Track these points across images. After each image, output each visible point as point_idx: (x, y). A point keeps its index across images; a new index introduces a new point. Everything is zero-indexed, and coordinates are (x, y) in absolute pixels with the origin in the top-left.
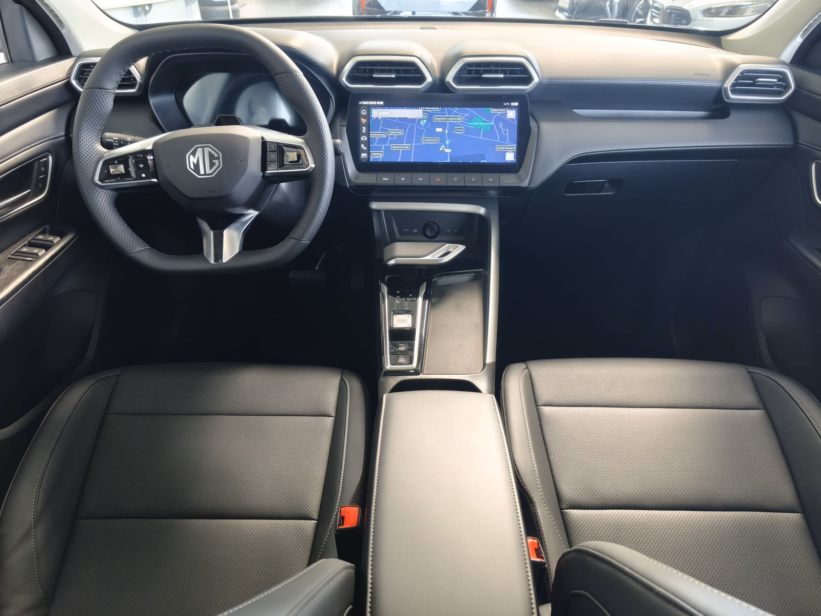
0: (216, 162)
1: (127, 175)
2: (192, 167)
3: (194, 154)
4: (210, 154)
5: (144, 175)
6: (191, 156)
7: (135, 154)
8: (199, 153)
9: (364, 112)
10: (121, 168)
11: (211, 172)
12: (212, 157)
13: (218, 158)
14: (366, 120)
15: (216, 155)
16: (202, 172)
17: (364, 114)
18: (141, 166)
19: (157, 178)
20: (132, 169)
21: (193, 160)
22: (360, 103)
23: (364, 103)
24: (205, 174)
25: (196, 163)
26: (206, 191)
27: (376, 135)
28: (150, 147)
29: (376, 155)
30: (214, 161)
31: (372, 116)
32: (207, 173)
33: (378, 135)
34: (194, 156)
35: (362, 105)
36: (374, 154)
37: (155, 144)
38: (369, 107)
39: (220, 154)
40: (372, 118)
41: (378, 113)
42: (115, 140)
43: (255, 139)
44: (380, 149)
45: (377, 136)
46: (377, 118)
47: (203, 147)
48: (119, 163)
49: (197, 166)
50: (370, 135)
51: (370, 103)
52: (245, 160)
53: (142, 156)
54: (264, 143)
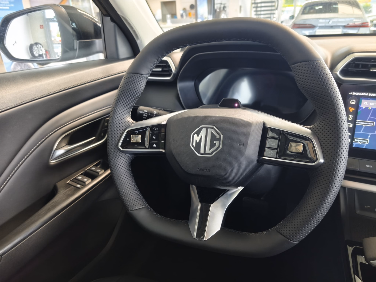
0: (217, 143)
1: (142, 144)
2: (194, 145)
3: (198, 133)
4: (213, 135)
5: (155, 145)
6: (196, 135)
7: (152, 127)
8: (203, 133)
9: (353, 101)
10: (139, 138)
11: (210, 152)
12: (213, 138)
13: (219, 140)
14: (354, 109)
15: (218, 137)
16: (202, 151)
17: (353, 103)
18: (155, 137)
19: (165, 149)
20: (147, 139)
21: (196, 138)
22: (350, 94)
23: (354, 94)
24: (204, 153)
25: (198, 141)
26: (202, 169)
27: (363, 123)
28: (165, 123)
29: (361, 142)
30: (215, 142)
31: (362, 106)
32: (206, 152)
33: (366, 123)
34: (198, 136)
35: (352, 95)
36: (358, 140)
37: (169, 120)
38: (359, 98)
39: (222, 136)
40: (361, 108)
41: (369, 104)
42: (145, 112)
43: (257, 124)
44: (366, 136)
45: (365, 125)
46: (367, 108)
47: (207, 128)
48: (139, 134)
49: (198, 144)
50: (357, 122)
51: (361, 94)
52: (244, 144)
53: (157, 129)
54: (265, 129)
